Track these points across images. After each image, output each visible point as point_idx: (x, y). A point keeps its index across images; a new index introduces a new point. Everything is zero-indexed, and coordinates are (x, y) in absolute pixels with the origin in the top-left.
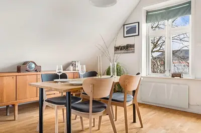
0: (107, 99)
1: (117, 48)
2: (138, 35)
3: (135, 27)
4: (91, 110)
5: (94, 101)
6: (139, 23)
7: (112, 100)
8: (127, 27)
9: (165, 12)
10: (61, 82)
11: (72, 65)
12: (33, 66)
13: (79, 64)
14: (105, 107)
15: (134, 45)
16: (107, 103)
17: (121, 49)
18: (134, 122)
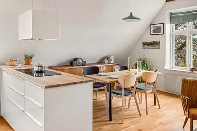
0: (133, 87)
1: (145, 44)
2: (163, 34)
3: (160, 28)
4: (123, 94)
5: (125, 89)
6: (163, 24)
7: (137, 88)
8: (153, 27)
9: (186, 15)
10: (104, 75)
11: (108, 59)
12: (81, 61)
13: (113, 58)
14: (132, 93)
15: (159, 42)
16: (133, 90)
17: (148, 45)
18: (155, 105)
